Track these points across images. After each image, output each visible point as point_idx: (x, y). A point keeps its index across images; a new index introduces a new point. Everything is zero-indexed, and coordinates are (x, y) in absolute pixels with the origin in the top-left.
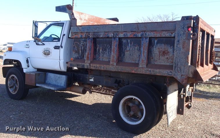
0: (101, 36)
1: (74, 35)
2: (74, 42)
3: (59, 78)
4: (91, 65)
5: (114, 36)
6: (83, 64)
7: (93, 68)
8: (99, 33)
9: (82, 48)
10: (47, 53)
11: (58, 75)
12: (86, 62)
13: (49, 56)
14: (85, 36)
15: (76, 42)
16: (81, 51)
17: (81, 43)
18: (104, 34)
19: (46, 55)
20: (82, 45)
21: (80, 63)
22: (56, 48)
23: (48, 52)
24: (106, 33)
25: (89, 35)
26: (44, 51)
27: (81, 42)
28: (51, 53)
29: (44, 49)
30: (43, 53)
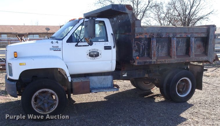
0: (164, 37)
1: (138, 35)
2: (135, 41)
3: (104, 79)
4: (158, 60)
5: (173, 36)
6: (150, 61)
7: (160, 63)
8: (162, 34)
9: (142, 47)
10: (94, 55)
11: (103, 77)
12: (152, 59)
13: (98, 57)
14: (150, 36)
15: (137, 42)
16: (142, 50)
17: (142, 43)
18: (166, 35)
19: (94, 57)
20: (143, 44)
21: (148, 61)
22: (107, 48)
23: (95, 53)
24: (168, 34)
25: (153, 36)
26: (90, 53)
27: (142, 42)
28: (100, 54)
29: (90, 51)
30: (88, 55)
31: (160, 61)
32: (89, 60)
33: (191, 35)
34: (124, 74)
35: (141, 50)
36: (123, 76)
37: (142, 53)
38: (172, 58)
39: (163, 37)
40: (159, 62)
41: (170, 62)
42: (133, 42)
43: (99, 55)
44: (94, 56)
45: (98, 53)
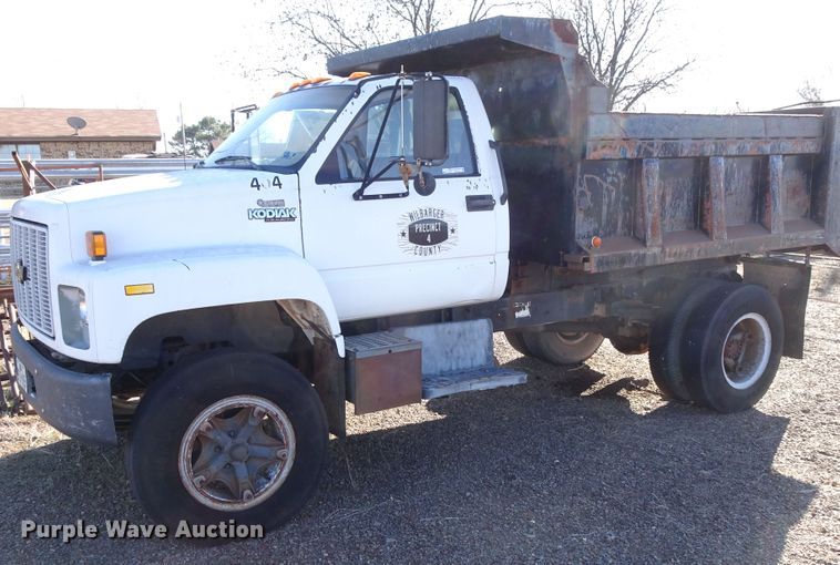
0: (685, 152)
1: (599, 147)
2: (582, 173)
3: (460, 335)
4: (667, 250)
5: (715, 152)
6: (642, 252)
7: (672, 260)
8: (680, 142)
9: (609, 196)
10: (428, 235)
11: (456, 327)
12: (648, 244)
13: (443, 244)
14: (639, 152)
15: (591, 176)
16: (609, 206)
17: (609, 179)
18: (692, 146)
19: (427, 244)
20: (612, 183)
21: (633, 252)
22: (477, 203)
23: (433, 228)
24: (698, 143)
25: (651, 149)
26: (411, 228)
27: (609, 175)
28: (453, 231)
29: (411, 217)
30: (407, 235)
31: (676, 253)
32: (411, 256)
33: (773, 148)
34: (519, 310)
35: (605, 208)
36: (518, 315)
37: (608, 221)
38: (712, 239)
39: (683, 155)
40: (670, 256)
41: (706, 254)
42: (579, 176)
43: (449, 233)
44: (429, 240)
45: (444, 227)
